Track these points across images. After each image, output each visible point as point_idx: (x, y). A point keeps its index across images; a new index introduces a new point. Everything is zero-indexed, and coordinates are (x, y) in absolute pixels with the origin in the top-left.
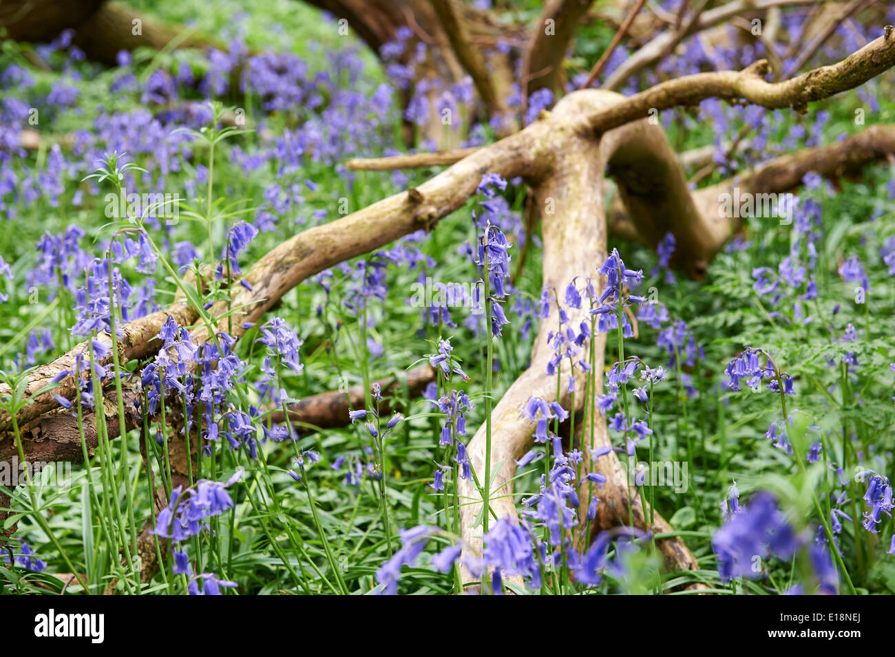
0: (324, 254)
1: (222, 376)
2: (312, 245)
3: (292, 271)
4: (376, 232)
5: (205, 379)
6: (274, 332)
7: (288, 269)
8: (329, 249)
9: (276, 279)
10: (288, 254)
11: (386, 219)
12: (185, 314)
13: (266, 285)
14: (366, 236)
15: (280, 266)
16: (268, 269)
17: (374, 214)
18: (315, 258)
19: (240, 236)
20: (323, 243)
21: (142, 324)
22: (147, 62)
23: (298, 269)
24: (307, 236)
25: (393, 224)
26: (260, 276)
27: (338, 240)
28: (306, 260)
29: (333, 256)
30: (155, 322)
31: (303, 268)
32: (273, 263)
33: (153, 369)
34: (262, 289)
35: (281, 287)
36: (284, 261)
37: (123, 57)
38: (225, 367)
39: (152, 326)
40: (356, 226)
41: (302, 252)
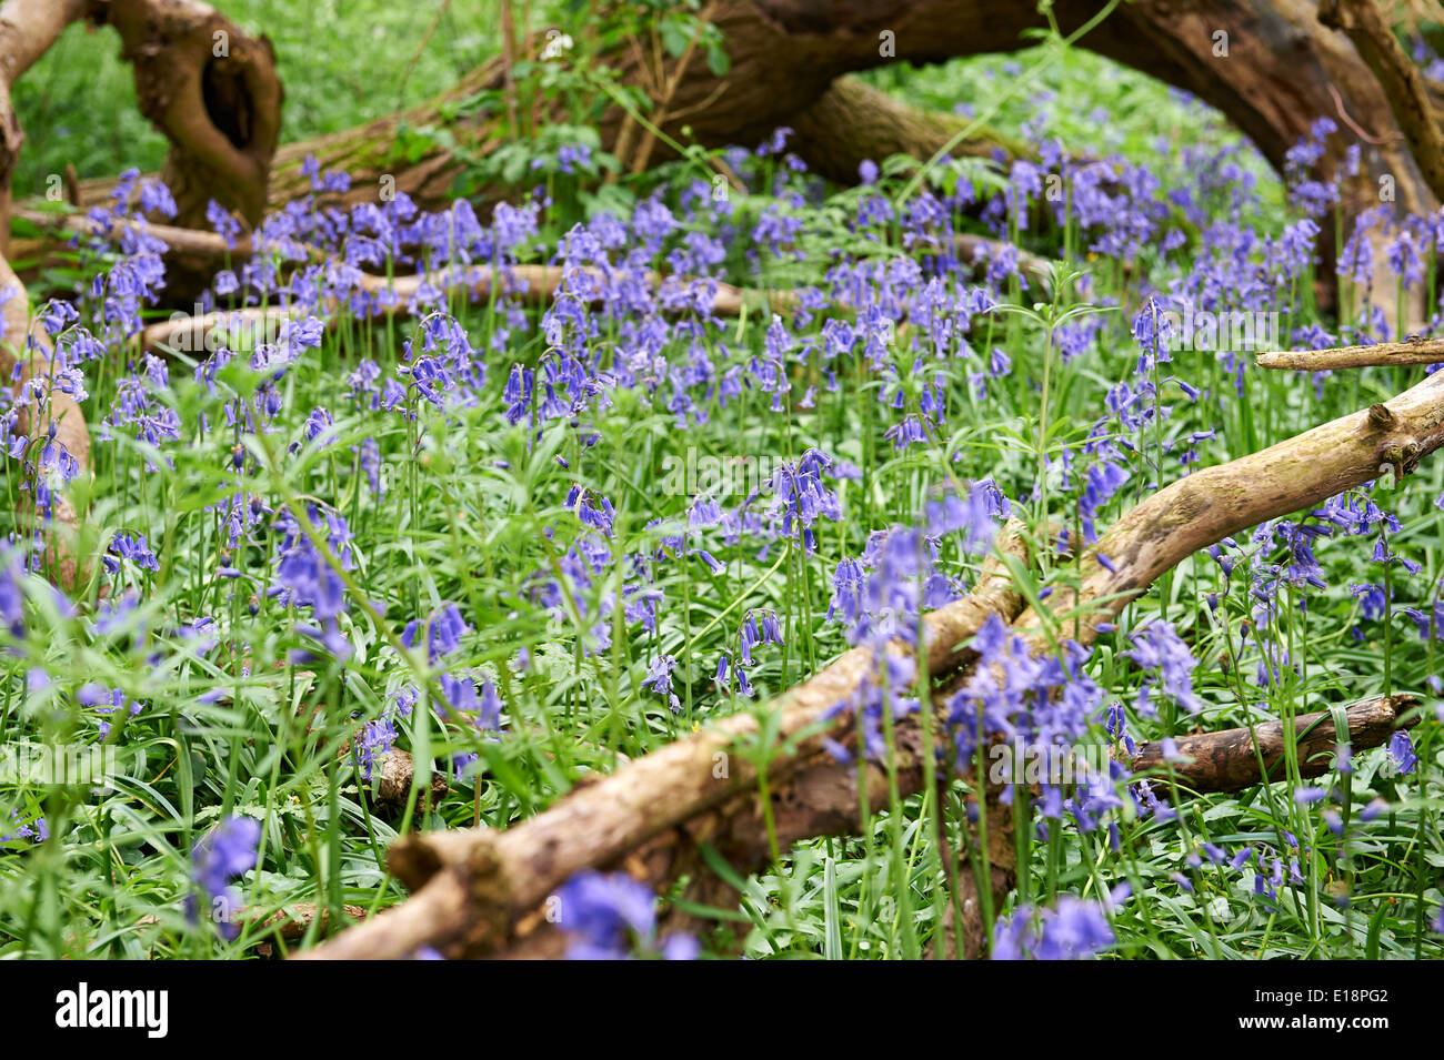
0: (1226, 511)
1: (1071, 713)
2: (1207, 495)
3: (1173, 538)
4: (1314, 476)
5: (1039, 715)
6: (1153, 643)
7: (1167, 534)
8: (1235, 504)
9: (1148, 549)
10: (1167, 511)
11: (1331, 455)
12: (1003, 604)
13: (1132, 561)
14: (1297, 482)
15: (1155, 530)
16: (1136, 533)
17: (1311, 446)
18: (1211, 518)
19: (1098, 483)
20: (1225, 493)
21: (941, 621)
22: (904, 177)
23: (1184, 535)
24: (1197, 481)
25: (1343, 463)
26: (1121, 545)
27: (1250, 489)
28: (1196, 521)
29: (1242, 514)
30: (959, 618)
31: (1191, 534)
32: (1142, 524)
33: (965, 699)
34: (1124, 566)
35: (1155, 564)
36: (1161, 522)
37: (867, 168)
38: (1076, 700)
39: (956, 625)
40: (1280, 466)
41: (1190, 506)
